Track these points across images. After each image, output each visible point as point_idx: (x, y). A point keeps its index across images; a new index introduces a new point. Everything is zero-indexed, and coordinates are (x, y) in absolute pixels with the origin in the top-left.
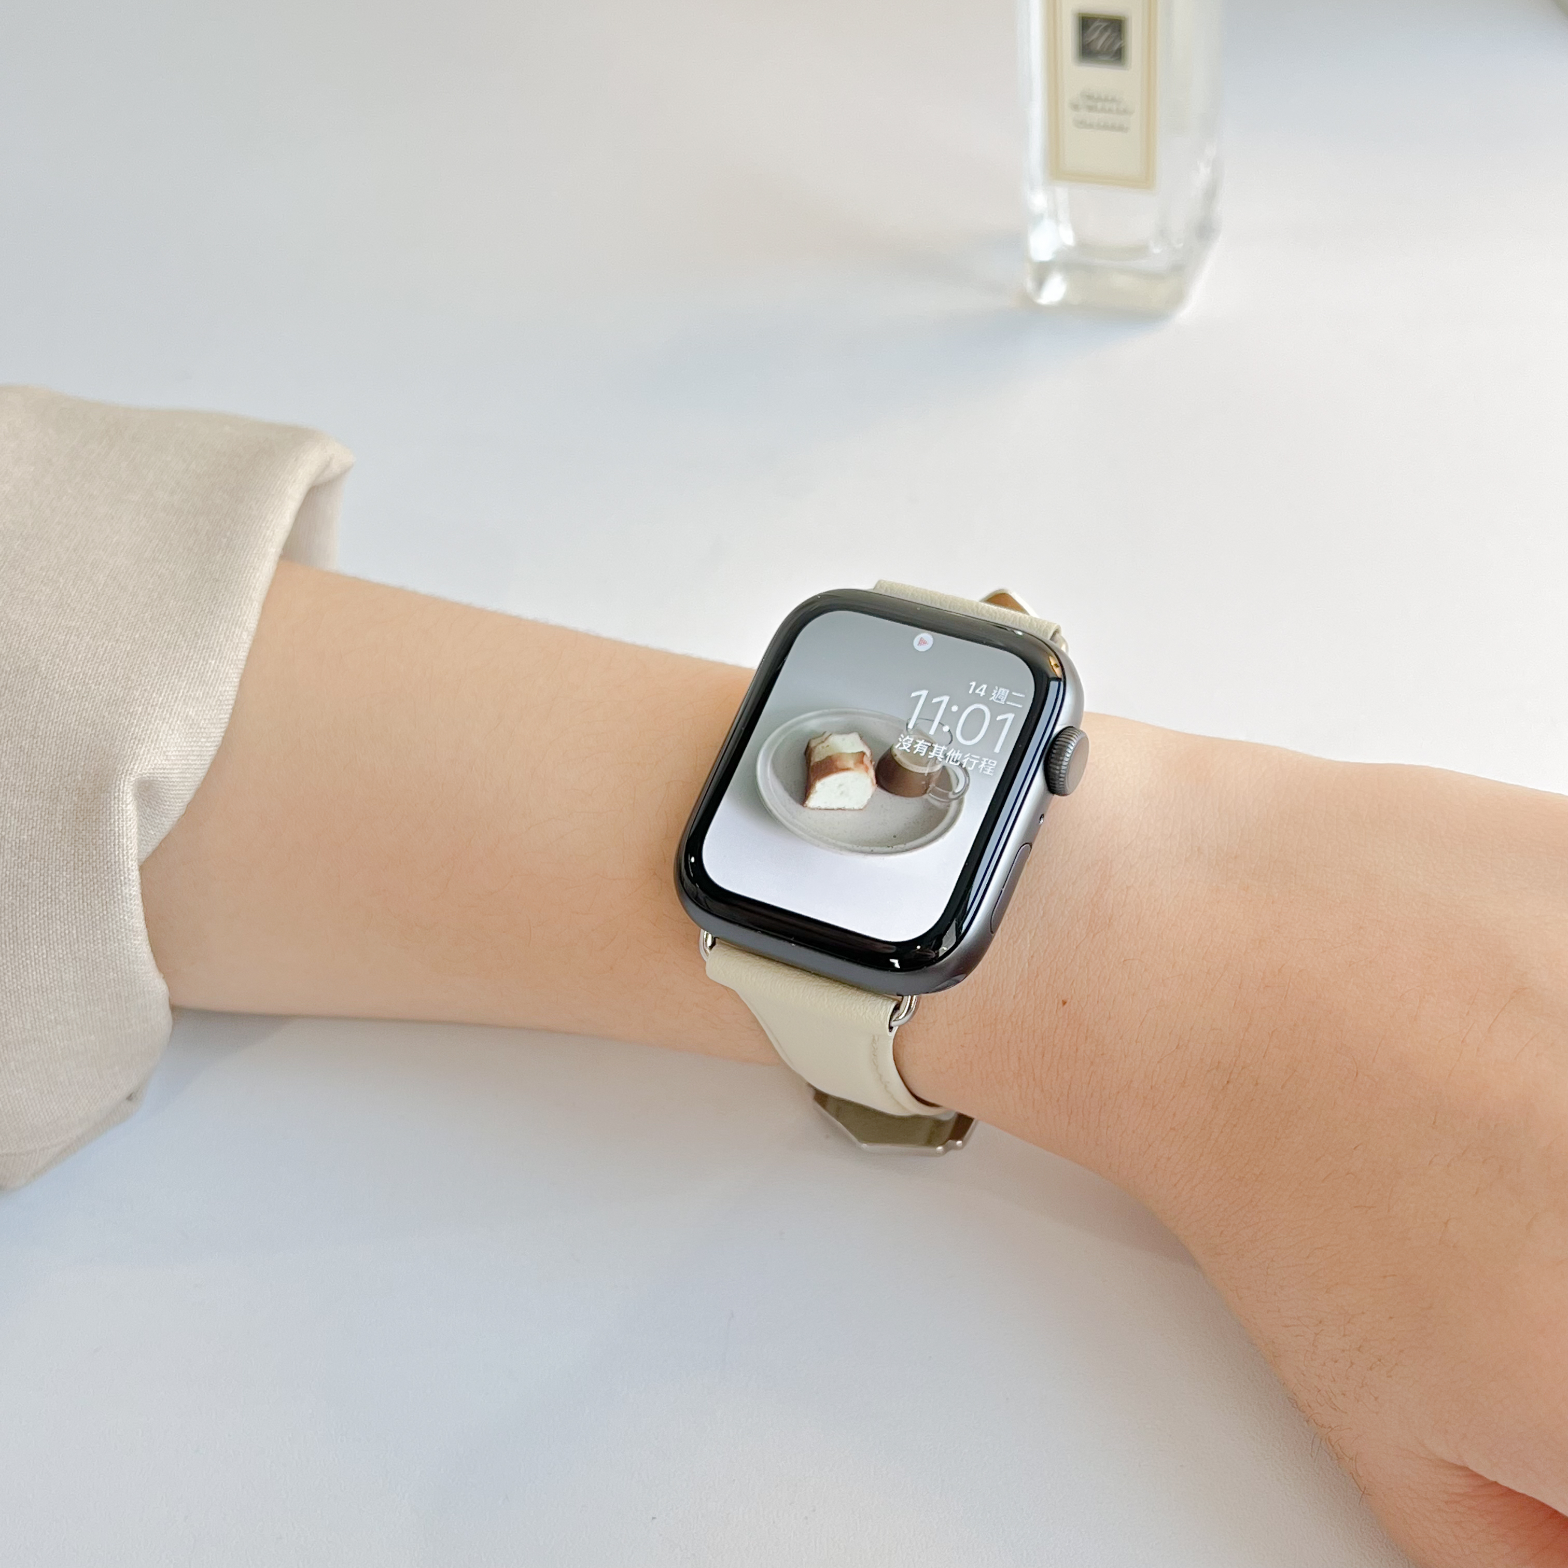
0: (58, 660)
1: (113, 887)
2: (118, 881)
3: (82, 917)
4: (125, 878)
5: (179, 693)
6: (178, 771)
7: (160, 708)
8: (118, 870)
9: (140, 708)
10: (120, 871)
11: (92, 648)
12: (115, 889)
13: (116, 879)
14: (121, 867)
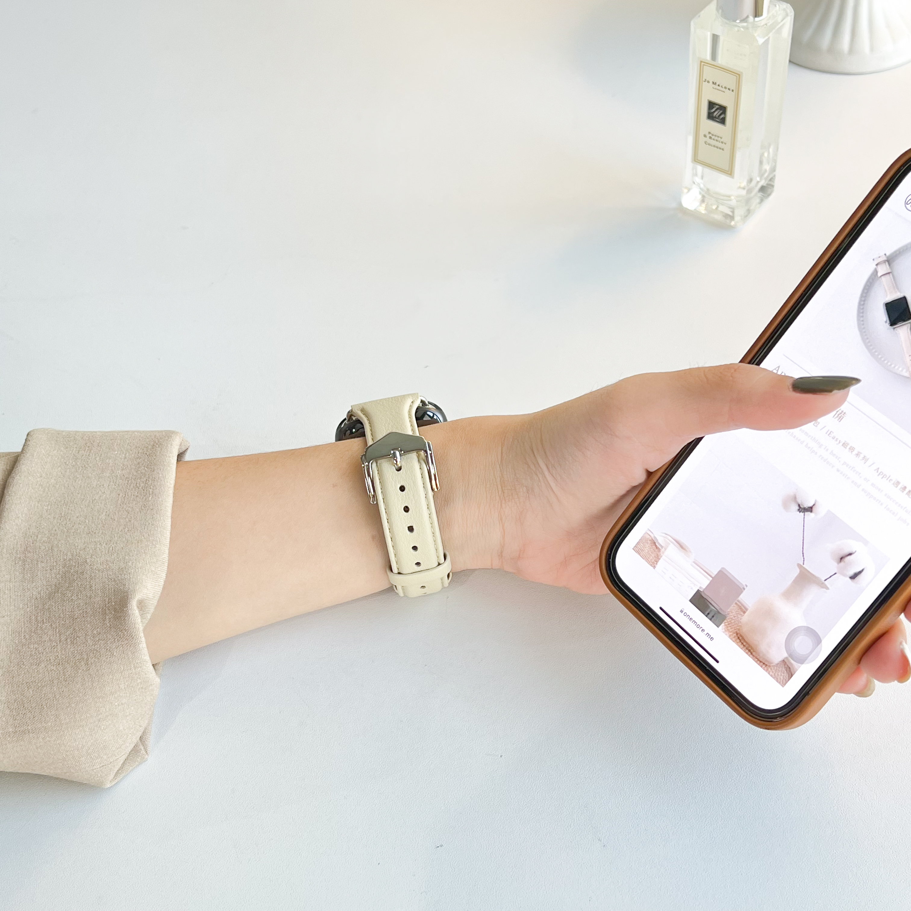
0: (94, 556)
1: (135, 646)
2: (137, 643)
3: (124, 660)
4: (140, 641)
5: (147, 561)
6: (152, 594)
7: (140, 569)
8: (136, 638)
9: (133, 570)
10: (137, 638)
11: (107, 548)
12: (136, 647)
13: (136, 642)
14: (137, 637)
